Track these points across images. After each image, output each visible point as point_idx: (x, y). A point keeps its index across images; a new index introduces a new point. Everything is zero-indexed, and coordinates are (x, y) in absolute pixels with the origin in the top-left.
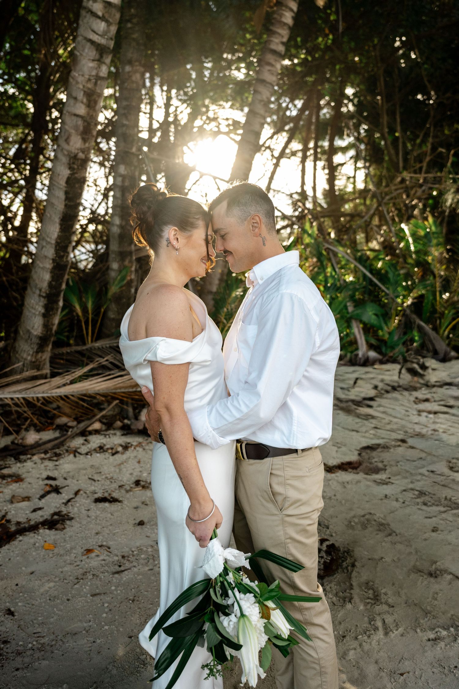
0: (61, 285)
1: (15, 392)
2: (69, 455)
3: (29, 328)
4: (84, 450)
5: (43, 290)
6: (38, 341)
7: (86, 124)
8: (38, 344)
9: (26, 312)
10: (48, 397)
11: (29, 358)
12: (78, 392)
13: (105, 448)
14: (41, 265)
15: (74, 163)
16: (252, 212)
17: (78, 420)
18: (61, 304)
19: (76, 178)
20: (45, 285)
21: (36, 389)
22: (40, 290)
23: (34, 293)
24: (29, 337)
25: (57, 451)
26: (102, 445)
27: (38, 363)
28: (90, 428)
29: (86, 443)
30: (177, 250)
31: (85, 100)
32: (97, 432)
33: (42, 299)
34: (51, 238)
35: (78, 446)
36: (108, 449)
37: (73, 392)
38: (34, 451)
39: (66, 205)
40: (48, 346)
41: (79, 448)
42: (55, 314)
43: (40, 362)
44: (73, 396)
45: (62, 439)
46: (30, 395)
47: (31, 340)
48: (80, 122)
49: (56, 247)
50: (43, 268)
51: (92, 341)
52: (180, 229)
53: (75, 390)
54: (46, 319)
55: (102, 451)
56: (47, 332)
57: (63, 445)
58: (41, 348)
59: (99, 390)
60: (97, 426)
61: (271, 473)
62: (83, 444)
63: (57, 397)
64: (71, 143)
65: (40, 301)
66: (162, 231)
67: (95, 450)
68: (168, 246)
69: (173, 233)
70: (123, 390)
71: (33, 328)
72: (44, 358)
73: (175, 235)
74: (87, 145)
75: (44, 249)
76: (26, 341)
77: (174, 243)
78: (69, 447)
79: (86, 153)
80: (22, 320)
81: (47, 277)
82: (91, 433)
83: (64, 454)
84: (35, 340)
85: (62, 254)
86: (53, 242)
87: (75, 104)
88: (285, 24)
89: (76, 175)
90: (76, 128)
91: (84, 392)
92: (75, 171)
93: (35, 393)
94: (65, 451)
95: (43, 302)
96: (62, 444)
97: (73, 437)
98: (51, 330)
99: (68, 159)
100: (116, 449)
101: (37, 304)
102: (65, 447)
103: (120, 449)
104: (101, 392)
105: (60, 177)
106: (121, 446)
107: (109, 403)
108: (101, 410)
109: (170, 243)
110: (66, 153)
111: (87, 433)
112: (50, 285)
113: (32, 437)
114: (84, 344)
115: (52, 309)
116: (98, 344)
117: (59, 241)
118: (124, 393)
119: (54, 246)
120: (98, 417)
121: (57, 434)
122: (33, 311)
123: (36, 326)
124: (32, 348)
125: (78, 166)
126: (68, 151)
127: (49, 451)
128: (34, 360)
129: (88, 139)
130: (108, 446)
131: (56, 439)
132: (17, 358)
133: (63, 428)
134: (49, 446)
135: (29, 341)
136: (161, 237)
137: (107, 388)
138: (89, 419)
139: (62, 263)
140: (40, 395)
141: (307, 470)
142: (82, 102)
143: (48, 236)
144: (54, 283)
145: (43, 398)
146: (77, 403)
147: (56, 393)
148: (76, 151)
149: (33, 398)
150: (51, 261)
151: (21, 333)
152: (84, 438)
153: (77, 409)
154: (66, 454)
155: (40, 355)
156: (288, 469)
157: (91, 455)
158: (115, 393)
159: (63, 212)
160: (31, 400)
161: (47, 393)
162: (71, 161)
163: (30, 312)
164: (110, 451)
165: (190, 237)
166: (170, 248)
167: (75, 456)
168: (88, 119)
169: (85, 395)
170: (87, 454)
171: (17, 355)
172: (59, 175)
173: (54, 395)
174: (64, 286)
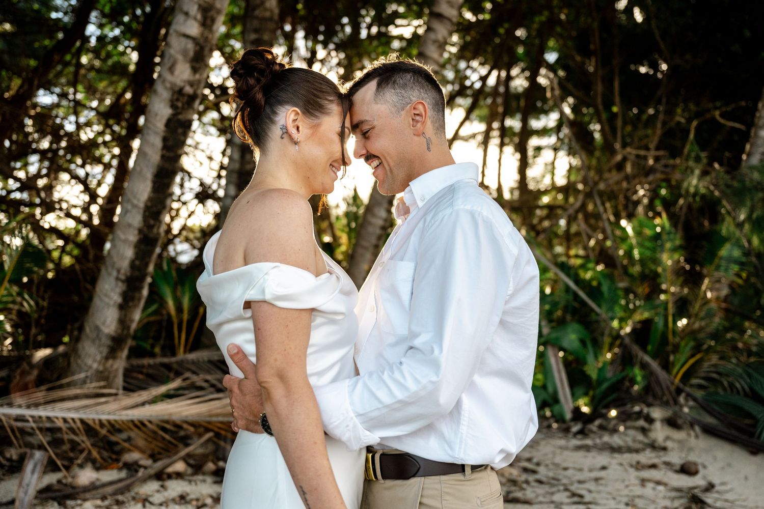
0: (147, 265)
1: (69, 410)
2: (135, 504)
3: (98, 323)
4: (157, 498)
5: (123, 271)
6: (109, 342)
7: (198, 48)
8: (109, 346)
9: (97, 301)
10: (116, 421)
11: (95, 366)
12: (157, 416)
13: (188, 498)
14: (122, 236)
15: (177, 100)
16: (414, 99)
17: (154, 457)
18: (145, 292)
19: (179, 121)
20: (125, 265)
21: (99, 408)
22: (119, 271)
23: (110, 274)
24: (98, 336)
25: (120, 498)
26: (184, 494)
27: (106, 374)
28: (170, 470)
29: (161, 489)
30: (296, 143)
31: (199, 17)
32: (179, 475)
33: (120, 284)
34: (139, 200)
35: (149, 493)
36: (192, 500)
37: (151, 416)
38: (87, 495)
39: (163, 157)
40: (122, 350)
41: (151, 496)
42: (136, 306)
43: (110, 372)
44: (150, 422)
45: (129, 481)
46: (90, 415)
47: (100, 340)
48: (190, 45)
49: (145, 212)
50: (125, 241)
51: (185, 352)
52: (303, 113)
53: (154, 414)
54: (123, 312)
55: (183, 501)
56: (123, 330)
57: (129, 491)
58: (113, 352)
59: (187, 417)
60: (180, 466)
61: (420, 503)
62: (158, 491)
63: (128, 421)
64: (177, 72)
65: (117, 285)
66: (275, 113)
67: (173, 500)
68: (282, 138)
69: (292, 117)
70: (220, 419)
71: (104, 323)
72: (115, 366)
73: (295, 120)
74: (197, 76)
75: (128, 215)
76: (93, 341)
77: (293, 131)
78: (137, 493)
79: (195, 87)
80: (91, 311)
81: (129, 253)
82: (170, 476)
83: (129, 501)
84: (106, 342)
85: (152, 222)
86: (142, 205)
87: (185, 21)
89: (180, 117)
90: (185, 53)
91: (166, 418)
92: (179, 111)
93: (97, 413)
94: (130, 499)
95: (121, 287)
96: (128, 488)
97: (145, 480)
98: (129, 328)
99: (171, 93)
100: (204, 500)
101: (112, 290)
102: (132, 494)
103: (209, 501)
104: (190, 419)
105: (158, 118)
106: (212, 497)
107: (200, 435)
108: (187, 445)
109: (287, 132)
110: (168, 85)
111: (165, 476)
112: (132, 265)
113: (86, 476)
114: (174, 353)
115: (132, 299)
116: (192, 356)
117: (149, 204)
118: (222, 423)
119: (142, 211)
120: (183, 453)
121: (123, 474)
122: (106, 300)
123: (108, 321)
124: (101, 353)
125: (183, 105)
126: (171, 83)
127: (109, 497)
128: (101, 368)
129: (200, 68)
130: (192, 496)
131: (120, 480)
132: (77, 364)
133: (132, 468)
134: (109, 489)
135: (97, 342)
136: (273, 122)
137: (199, 415)
138: (169, 457)
139: (151, 235)
140: (104, 417)
141: (479, 503)
142: (195, 19)
143: (135, 197)
144: (137, 263)
145: (109, 421)
146: (155, 433)
147: (127, 415)
148: (182, 84)
149: (94, 420)
150: (136, 232)
151: (88, 329)
152: (160, 483)
153: (155, 442)
154: (132, 503)
155: (110, 362)
156: (447, 497)
157: (167, 506)
158: (209, 423)
159: (158, 166)
160: (91, 423)
161: (114, 414)
162: (175, 97)
163: (101, 300)
164: (194, 503)
165: (315, 127)
166: (286, 140)
167: (144, 506)
168: (201, 41)
169: (167, 422)
170: (161, 505)
171: (79, 361)
172: (156, 115)
173: (124, 418)
174: (151, 268)
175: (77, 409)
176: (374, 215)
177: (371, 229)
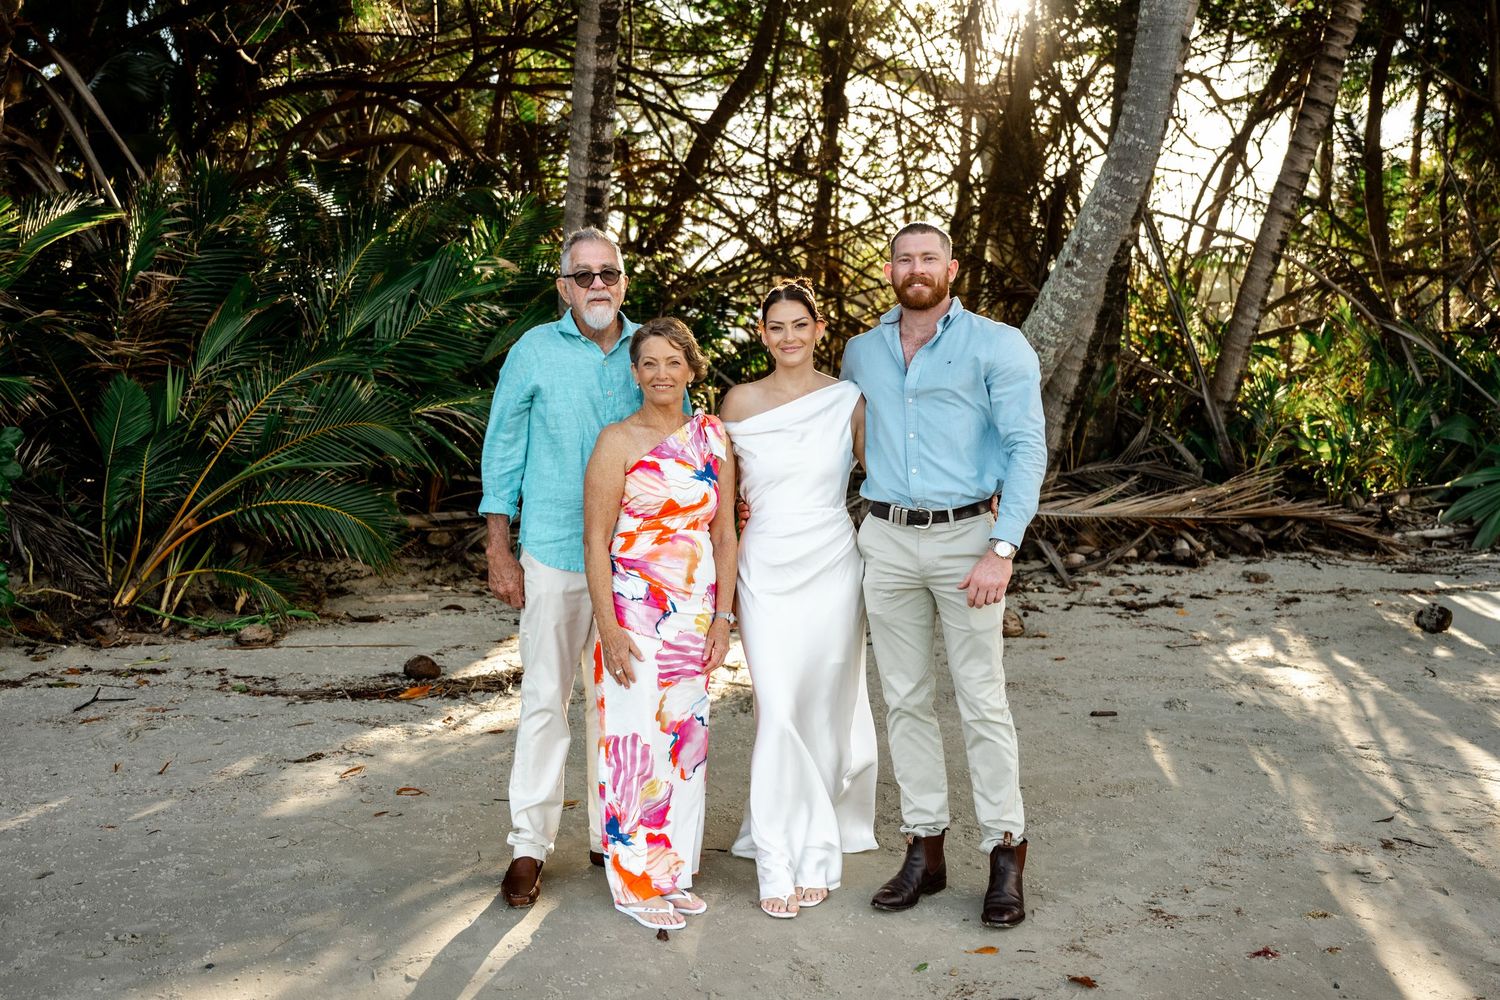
20: (1071, 390)
32: (1132, 560)
50: (1071, 371)
60: (1134, 553)
81: (1075, 381)
88: (1351, 21)
112: (1077, 391)
175: (1055, 509)
176: (1246, 317)
177: (1242, 331)
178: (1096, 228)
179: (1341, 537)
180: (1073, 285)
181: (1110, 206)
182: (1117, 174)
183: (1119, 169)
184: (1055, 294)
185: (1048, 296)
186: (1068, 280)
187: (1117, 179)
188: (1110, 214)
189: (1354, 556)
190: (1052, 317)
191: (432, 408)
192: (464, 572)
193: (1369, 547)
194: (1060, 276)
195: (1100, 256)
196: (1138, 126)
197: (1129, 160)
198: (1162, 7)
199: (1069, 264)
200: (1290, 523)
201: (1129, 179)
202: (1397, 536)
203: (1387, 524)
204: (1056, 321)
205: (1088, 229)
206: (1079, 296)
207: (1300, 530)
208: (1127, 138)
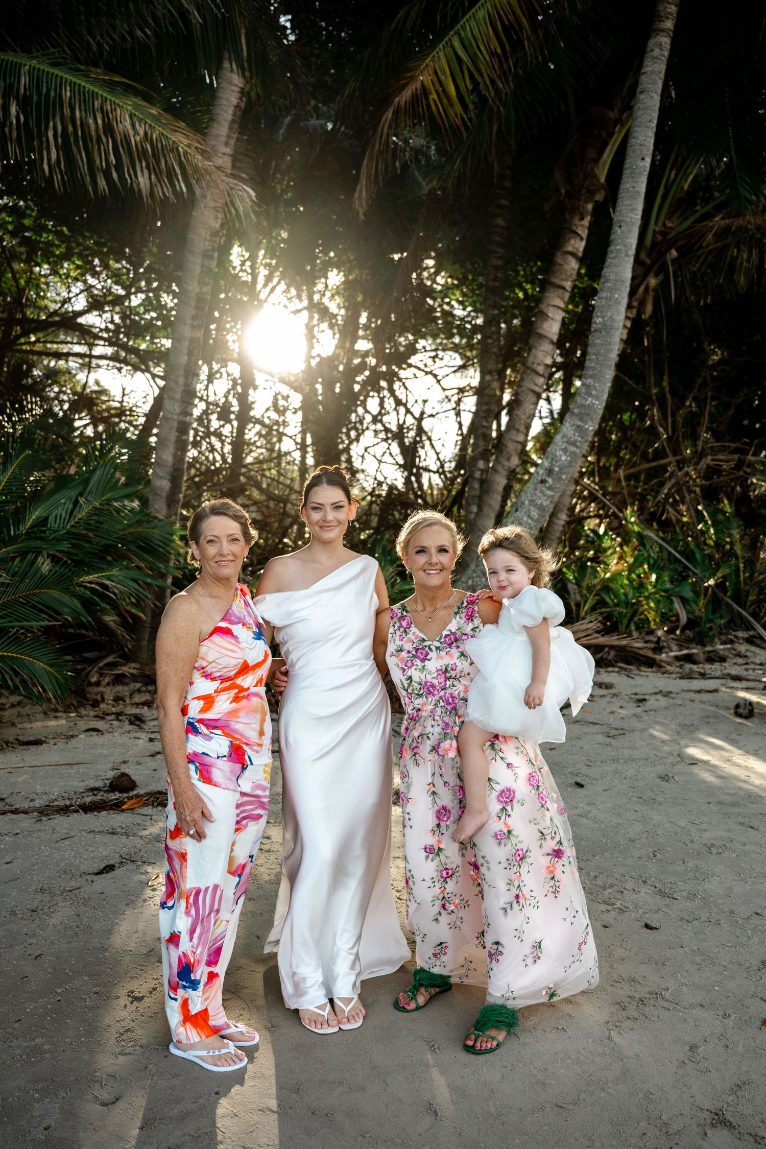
178: (563, 458)
179: (633, 657)
180: (545, 495)
181: (574, 444)
182: (579, 423)
183: (581, 420)
184: (532, 502)
185: (527, 503)
186: (542, 492)
187: (579, 426)
188: (573, 449)
189: (642, 668)
190: (529, 516)
191: (87, 578)
192: (78, 702)
193: (651, 663)
194: (536, 489)
195: (564, 477)
196: (594, 392)
197: (588, 414)
198: (611, 317)
199: (543, 482)
200: (606, 649)
201: (587, 427)
202: (664, 655)
203: (658, 649)
204: (532, 519)
205: (558, 458)
206: (548, 502)
207: (612, 653)
208: (586, 400)
